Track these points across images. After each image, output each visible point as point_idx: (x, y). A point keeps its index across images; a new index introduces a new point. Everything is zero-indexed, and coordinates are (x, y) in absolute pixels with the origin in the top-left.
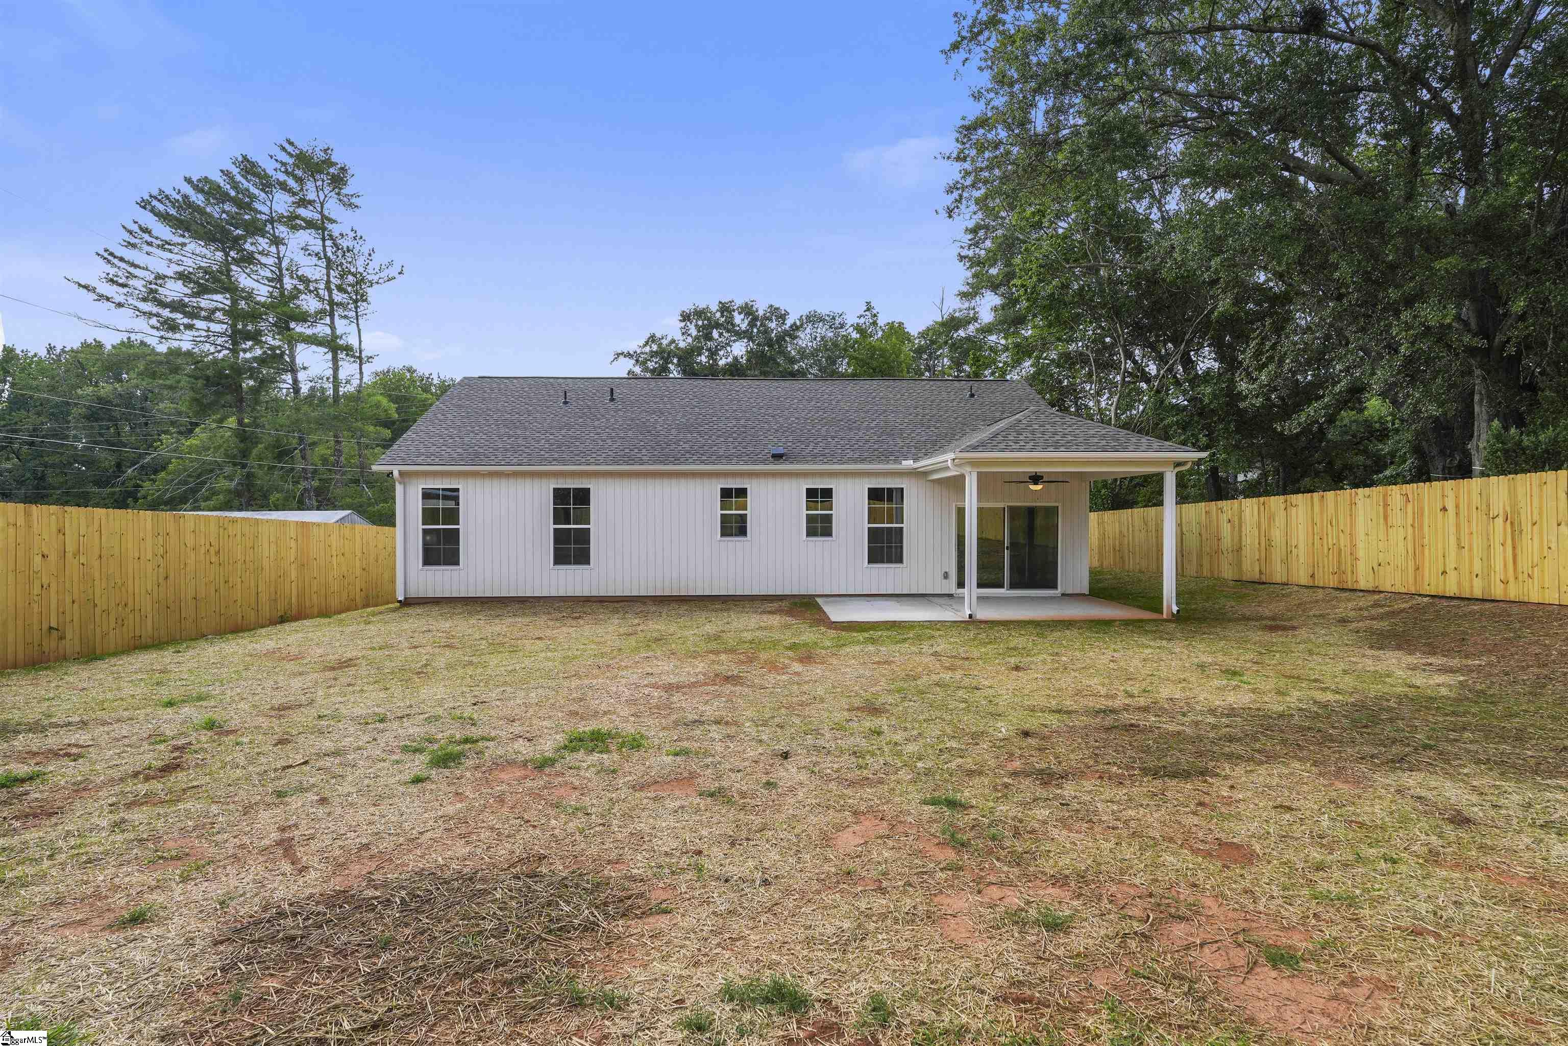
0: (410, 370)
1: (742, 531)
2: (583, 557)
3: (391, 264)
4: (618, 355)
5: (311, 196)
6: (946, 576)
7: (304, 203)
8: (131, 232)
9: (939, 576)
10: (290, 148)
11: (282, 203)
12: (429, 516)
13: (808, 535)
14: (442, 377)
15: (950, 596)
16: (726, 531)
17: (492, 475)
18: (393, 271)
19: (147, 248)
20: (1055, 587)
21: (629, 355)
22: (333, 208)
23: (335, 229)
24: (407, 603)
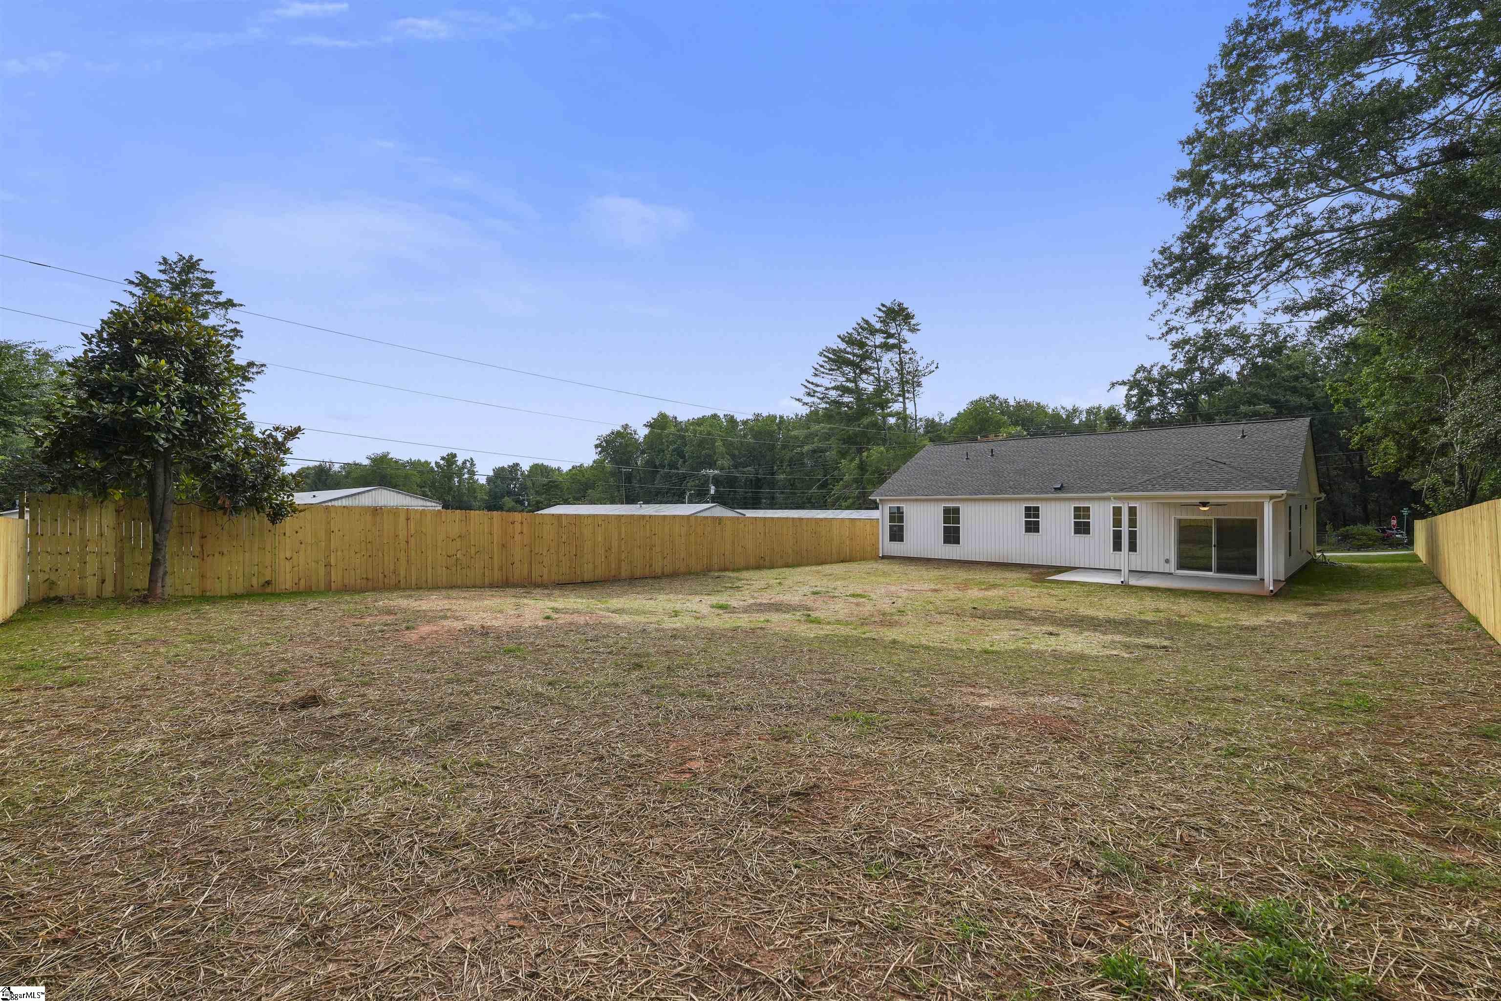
0: (994, 398)
1: (1037, 530)
2: (957, 541)
3: (933, 363)
4: (1113, 385)
5: (893, 331)
6: (1167, 561)
7: (890, 336)
8: (816, 369)
9: (1162, 561)
10: (884, 309)
11: (879, 339)
12: (892, 519)
13: (1075, 533)
14: (1017, 400)
15: (1171, 574)
16: (1028, 530)
17: (917, 500)
18: (933, 367)
19: (822, 375)
20: (1255, 574)
21: (1124, 383)
22: (906, 334)
23: (906, 347)
24: (883, 557)
